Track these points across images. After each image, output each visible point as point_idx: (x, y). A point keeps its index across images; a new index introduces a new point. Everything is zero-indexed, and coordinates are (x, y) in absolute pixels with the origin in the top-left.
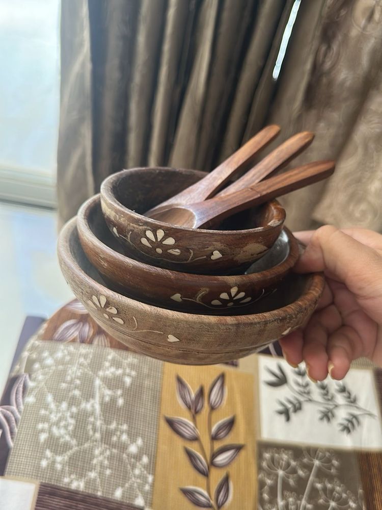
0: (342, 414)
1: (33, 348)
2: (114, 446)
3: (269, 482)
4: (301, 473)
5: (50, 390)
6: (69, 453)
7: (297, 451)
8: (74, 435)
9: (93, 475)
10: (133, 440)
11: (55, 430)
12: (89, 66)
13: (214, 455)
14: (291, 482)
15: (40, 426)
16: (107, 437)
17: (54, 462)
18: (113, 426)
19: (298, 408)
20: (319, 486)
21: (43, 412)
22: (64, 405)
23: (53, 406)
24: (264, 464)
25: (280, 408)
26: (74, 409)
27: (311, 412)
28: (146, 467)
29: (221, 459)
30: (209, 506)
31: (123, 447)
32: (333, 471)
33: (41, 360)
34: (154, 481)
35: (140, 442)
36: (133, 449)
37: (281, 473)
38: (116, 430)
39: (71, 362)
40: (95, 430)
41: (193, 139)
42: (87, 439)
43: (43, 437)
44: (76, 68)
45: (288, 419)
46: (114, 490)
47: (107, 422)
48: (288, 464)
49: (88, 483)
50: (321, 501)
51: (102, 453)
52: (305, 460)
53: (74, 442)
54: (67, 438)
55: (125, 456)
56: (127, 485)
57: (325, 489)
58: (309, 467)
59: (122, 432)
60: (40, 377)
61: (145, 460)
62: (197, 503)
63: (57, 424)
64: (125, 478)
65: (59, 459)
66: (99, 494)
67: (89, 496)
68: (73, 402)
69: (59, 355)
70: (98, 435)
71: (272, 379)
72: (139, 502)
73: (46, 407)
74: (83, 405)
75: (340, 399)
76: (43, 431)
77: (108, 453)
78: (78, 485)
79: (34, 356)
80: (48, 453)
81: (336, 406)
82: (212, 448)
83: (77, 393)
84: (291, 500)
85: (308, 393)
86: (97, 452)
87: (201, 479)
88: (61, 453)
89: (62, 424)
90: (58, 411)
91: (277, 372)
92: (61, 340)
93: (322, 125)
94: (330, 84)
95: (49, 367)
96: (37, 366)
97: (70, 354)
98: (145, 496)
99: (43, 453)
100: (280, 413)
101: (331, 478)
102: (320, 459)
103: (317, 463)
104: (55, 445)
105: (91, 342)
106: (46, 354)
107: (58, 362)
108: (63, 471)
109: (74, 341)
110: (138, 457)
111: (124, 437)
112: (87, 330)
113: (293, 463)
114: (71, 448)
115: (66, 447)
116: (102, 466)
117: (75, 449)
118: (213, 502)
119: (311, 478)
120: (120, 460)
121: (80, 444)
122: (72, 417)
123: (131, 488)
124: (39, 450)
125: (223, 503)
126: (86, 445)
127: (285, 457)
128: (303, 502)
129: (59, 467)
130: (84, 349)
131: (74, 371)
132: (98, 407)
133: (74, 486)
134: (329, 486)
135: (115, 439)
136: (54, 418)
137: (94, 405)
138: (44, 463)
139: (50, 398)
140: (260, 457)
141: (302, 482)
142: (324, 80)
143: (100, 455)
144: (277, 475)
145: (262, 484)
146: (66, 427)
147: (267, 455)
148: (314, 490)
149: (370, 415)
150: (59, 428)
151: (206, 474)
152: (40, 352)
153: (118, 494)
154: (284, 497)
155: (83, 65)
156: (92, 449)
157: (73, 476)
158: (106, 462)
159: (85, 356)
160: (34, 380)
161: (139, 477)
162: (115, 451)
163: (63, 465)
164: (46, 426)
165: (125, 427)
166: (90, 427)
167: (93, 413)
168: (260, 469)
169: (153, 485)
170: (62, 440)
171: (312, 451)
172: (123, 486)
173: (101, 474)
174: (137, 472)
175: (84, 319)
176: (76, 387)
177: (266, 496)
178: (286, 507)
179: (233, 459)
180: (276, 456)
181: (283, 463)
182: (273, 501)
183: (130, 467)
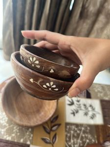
0: (90, 113)
3: (69, 135)
4: (78, 132)
6: (6, 128)
7: (77, 125)
8: (7, 122)
9: (13, 135)
12: (12, 4)
13: (52, 128)
14: (75, 135)
17: (1, 131)
19: (77, 112)
20: (84, 135)
24: (67, 129)
25: (72, 112)
27: (81, 113)
28: (30, 132)
29: (54, 128)
32: (88, 131)
37: (72, 132)
42: (12, 124)
44: (8, 4)
45: (74, 115)
46: (20, 140)
48: (74, 129)
49: (12, 138)
50: (84, 140)
51: (16, 128)
52: (80, 128)
53: (7, 125)
54: (5, 124)
55: (24, 129)
58: (80, 130)
61: (30, 130)
62: (47, 143)
63: (2, 119)
65: (3, 130)
66: (16, 141)
67: (13, 142)
71: (69, 103)
72: (28, 143)
75: (90, 109)
77: (18, 128)
78: (9, 138)
81: (89, 111)
82: (51, 125)
84: (75, 140)
85: (80, 107)
87: (48, 135)
88: (4, 128)
89: (4, 119)
90: (2, 115)
91: (71, 101)
93: (85, 24)
94: (87, 11)
98: (30, 141)
100: (72, 113)
101: (87, 133)
103: (83, 128)
108: (4, 134)
113: (76, 129)
114: (6, 127)
116: (16, 132)
117: (8, 127)
118: (51, 142)
119: (81, 133)
120: (22, 130)
121: (9, 125)
123: (26, 138)
127: (73, 127)
128: (79, 140)
129: (3, 133)
133: (8, 139)
134: (86, 135)
140: (66, 127)
141: (78, 135)
142: (86, 10)
145: (67, 136)
146: (5, 120)
147: (68, 127)
148: (82, 137)
149: (99, 113)
150: (2, 121)
151: (49, 133)
153: (22, 141)
154: (73, 139)
155: (10, 3)
156: (13, 127)
157: (7, 136)
158: (18, 131)
161: (28, 135)
162: (21, 127)
163: (4, 132)
168: (66, 131)
169: (33, 137)
171: (82, 125)
172: (23, 138)
173: (16, 135)
174: (28, 133)
177: (68, 139)
178: (74, 142)
179: (57, 128)
180: (71, 127)
181: (73, 129)
182: (70, 141)
183: (25, 132)
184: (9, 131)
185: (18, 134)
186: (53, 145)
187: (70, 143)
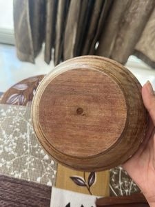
2: (36, 156)
3: (115, 173)
5: (4, 128)
6: (13, 160)
8: (16, 151)
9: (25, 171)
11: (6, 148)
14: (126, 173)
16: (33, 151)
17: (6, 164)
18: (36, 146)
22: (11, 136)
23: (5, 136)
26: (16, 138)
28: (53, 166)
30: (85, 185)
31: (42, 156)
34: (57, 173)
36: (46, 157)
37: (121, 168)
38: (38, 148)
39: (15, 115)
40: (27, 148)
42: (23, 153)
46: (36, 178)
47: (33, 144)
49: (23, 175)
53: (16, 154)
54: (12, 152)
55: (42, 161)
56: (43, 176)
59: (41, 149)
61: (52, 162)
62: (79, 184)
63: (7, 145)
64: (42, 172)
65: (8, 163)
66: (29, 180)
67: (23, 181)
68: (16, 134)
69: (9, 111)
70: (28, 151)
72: (49, 184)
73: (2, 137)
74: (21, 136)
77: (33, 160)
78: (18, 176)
80: (3, 160)
83: (18, 130)
84: (126, 182)
86: (28, 159)
87: (81, 172)
88: (9, 160)
89: (10, 145)
90: (8, 139)
92: (10, 104)
97: (14, 110)
98: (52, 180)
104: (6, 156)
105: (25, 105)
106: (2, 110)
107: (8, 114)
108: (10, 168)
109: (16, 104)
111: (42, 152)
112: (23, 98)
114: (14, 157)
115: (12, 157)
116: (30, 166)
117: (17, 158)
118: (86, 183)
120: (40, 163)
121: (19, 156)
122: (15, 142)
123: (45, 177)
125: (92, 184)
126: (22, 156)
128: (132, 183)
129: (8, 167)
130: (21, 108)
131: (16, 119)
132: (28, 137)
133: (16, 176)
135: (37, 152)
136: (6, 142)
137: (27, 136)
138: (0, 165)
139: (4, 132)
143: (29, 161)
144: (119, 170)
145: (111, 174)
146: (12, 147)
150: (8, 147)
153: (39, 180)
154: (122, 180)
156: (25, 158)
157: (15, 172)
158: (32, 164)
159: (22, 112)
161: (49, 171)
162: (37, 159)
163: (11, 165)
164: (2, 146)
166: (24, 147)
167: (26, 140)
169: (56, 175)
170: (9, 154)
172: (41, 176)
173: (30, 170)
174: (48, 169)
175: (21, 93)
176: (17, 127)
177: (113, 180)
178: (123, 185)
182: (117, 182)
183: (44, 167)
184: (19, 165)
185: (33, 169)
186: (89, 190)
187: (117, 187)
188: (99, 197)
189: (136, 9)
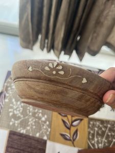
1: (8, 82)
2: (36, 118)
3: (92, 132)
4: (103, 129)
5: (14, 97)
6: (20, 120)
7: (102, 122)
8: (22, 113)
9: (28, 128)
10: (43, 116)
11: (15, 111)
13: (72, 122)
14: (100, 132)
15: (10, 110)
16: (34, 114)
17: (14, 123)
18: (36, 111)
20: (109, 134)
21: (11, 105)
22: (19, 103)
23: (15, 103)
24: (90, 126)
26: (22, 104)
28: (48, 126)
29: (75, 123)
31: (40, 118)
33: (11, 86)
34: (51, 130)
35: (46, 116)
36: (43, 119)
37: (96, 129)
38: (37, 112)
40: (30, 112)
41: (67, 10)
42: (27, 115)
43: (11, 114)
46: (36, 133)
47: (34, 109)
48: (99, 126)
49: (27, 131)
50: (110, 139)
51: (32, 120)
52: (105, 125)
53: (22, 116)
54: (20, 115)
55: (40, 121)
56: (41, 132)
57: (112, 135)
58: (106, 127)
59: (39, 113)
60: (10, 93)
61: (48, 123)
62: (66, 139)
63: (16, 109)
64: (40, 129)
65: (16, 122)
66: (31, 135)
67: (27, 135)
70: (31, 114)
72: (45, 138)
73: (12, 103)
76: (11, 112)
77: (34, 120)
78: (23, 131)
79: (8, 85)
80: (13, 120)
82: (72, 119)
84: (99, 138)
86: (30, 120)
87: (68, 130)
88: (17, 120)
89: (18, 109)
90: (16, 105)
95: (13, 89)
96: (9, 88)
98: (47, 136)
99: (11, 120)
101: (114, 131)
102: (110, 124)
103: (109, 126)
104: (15, 117)
106: (13, 84)
108: (18, 126)
110: (45, 122)
111: (40, 115)
113: (101, 126)
115: (19, 118)
116: (32, 125)
117: (22, 119)
118: (71, 139)
119: (107, 131)
120: (39, 123)
121: (24, 117)
122: (21, 107)
123: (42, 133)
124: (9, 118)
125: (75, 139)
126: (26, 117)
127: (98, 123)
128: (104, 139)
129: (16, 125)
133: (22, 132)
135: (37, 115)
136: (15, 107)
138: (11, 123)
139: (14, 100)
140: (89, 123)
141: (103, 133)
143: (31, 121)
145: (89, 133)
146: (19, 111)
147: (91, 123)
148: (108, 135)
150: (17, 111)
151: (69, 129)
152: (11, 84)
153: (38, 135)
154: (97, 137)
156: (28, 119)
157: (21, 128)
158: (33, 123)
160: (8, 93)
161: (45, 129)
162: (37, 120)
163: (18, 124)
164: (12, 110)
165: (41, 111)
166: (28, 111)
167: (29, 106)
168: (89, 127)
169: (50, 132)
170: (18, 115)
171: (108, 122)
172: (39, 132)
173: (32, 128)
174: (44, 127)
177: (91, 137)
178: (98, 141)
179: (79, 123)
180: (95, 123)
181: (97, 126)
182: (93, 139)
183: (42, 126)
184: (24, 124)
185: (34, 127)
186: (73, 143)
187: (93, 142)
188: (80, 149)
189: (108, 13)
